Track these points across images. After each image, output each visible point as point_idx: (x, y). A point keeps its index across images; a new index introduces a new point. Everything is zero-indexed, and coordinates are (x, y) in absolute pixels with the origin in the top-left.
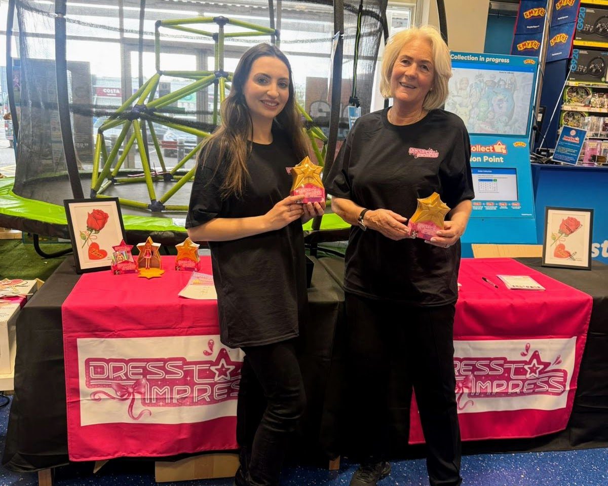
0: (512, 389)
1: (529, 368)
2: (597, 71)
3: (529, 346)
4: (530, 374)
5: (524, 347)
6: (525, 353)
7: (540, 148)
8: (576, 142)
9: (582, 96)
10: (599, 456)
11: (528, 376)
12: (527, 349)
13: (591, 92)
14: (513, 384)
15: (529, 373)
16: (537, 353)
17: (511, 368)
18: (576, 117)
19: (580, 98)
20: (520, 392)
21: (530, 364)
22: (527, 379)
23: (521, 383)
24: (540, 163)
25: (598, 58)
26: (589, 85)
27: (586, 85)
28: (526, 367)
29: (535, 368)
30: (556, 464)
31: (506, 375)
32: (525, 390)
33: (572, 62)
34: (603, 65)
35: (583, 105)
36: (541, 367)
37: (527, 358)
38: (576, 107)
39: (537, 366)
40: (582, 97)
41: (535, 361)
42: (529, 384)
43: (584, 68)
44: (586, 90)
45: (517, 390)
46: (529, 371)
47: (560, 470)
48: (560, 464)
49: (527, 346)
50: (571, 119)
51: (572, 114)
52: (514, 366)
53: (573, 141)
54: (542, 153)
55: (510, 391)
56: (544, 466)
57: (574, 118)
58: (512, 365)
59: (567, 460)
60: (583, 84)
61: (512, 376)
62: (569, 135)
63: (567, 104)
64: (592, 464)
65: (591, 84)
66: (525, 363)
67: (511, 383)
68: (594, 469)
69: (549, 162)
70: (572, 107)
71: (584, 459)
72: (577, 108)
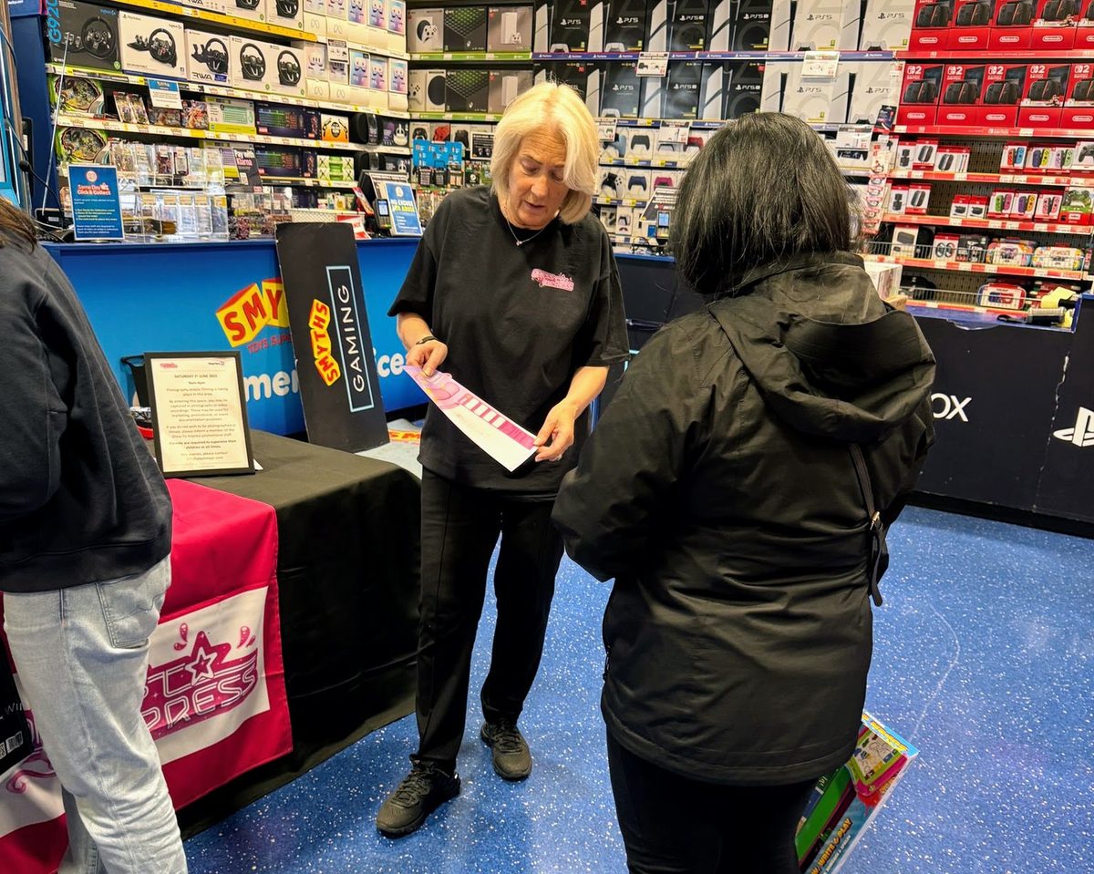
0: (173, 718)
1: (193, 667)
2: (101, 47)
3: (187, 628)
4: (196, 677)
5: (177, 632)
6: (182, 642)
7: (43, 209)
8: (104, 193)
9: (85, 97)
10: (350, 767)
11: (194, 681)
12: (184, 635)
13: (100, 90)
14: (171, 707)
15: (194, 675)
16: (203, 636)
17: (162, 679)
18: (86, 140)
19: (84, 102)
20: (190, 716)
21: (195, 660)
22: (195, 688)
23: (185, 699)
24: (55, 242)
25: (97, 20)
26: (93, 75)
27: (90, 74)
28: (189, 668)
29: (203, 663)
30: (296, 816)
31: (156, 695)
32: (197, 710)
33: (49, 23)
34: (110, 37)
35: (92, 115)
36: (214, 656)
37: (187, 652)
38: (81, 119)
39: (205, 658)
40: (86, 99)
41: (201, 651)
42: (200, 696)
43: (75, 39)
44: (89, 85)
45: (183, 714)
46: (194, 671)
47: (307, 824)
48: (302, 813)
49: (181, 630)
50: (76, 144)
51: (75, 133)
52: (167, 675)
53: (98, 193)
54: (50, 219)
55: (170, 721)
56: (279, 830)
57: (82, 143)
58: (163, 673)
59: (308, 799)
60: (83, 72)
61: (167, 693)
62: (86, 182)
63: (61, 111)
64: (346, 786)
65: (97, 72)
66: (187, 660)
67: (167, 708)
68: (354, 793)
69: (70, 238)
70: (74, 119)
71: (333, 783)
72: (82, 122)
